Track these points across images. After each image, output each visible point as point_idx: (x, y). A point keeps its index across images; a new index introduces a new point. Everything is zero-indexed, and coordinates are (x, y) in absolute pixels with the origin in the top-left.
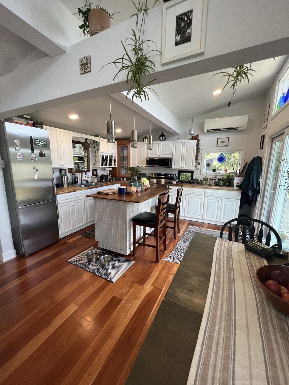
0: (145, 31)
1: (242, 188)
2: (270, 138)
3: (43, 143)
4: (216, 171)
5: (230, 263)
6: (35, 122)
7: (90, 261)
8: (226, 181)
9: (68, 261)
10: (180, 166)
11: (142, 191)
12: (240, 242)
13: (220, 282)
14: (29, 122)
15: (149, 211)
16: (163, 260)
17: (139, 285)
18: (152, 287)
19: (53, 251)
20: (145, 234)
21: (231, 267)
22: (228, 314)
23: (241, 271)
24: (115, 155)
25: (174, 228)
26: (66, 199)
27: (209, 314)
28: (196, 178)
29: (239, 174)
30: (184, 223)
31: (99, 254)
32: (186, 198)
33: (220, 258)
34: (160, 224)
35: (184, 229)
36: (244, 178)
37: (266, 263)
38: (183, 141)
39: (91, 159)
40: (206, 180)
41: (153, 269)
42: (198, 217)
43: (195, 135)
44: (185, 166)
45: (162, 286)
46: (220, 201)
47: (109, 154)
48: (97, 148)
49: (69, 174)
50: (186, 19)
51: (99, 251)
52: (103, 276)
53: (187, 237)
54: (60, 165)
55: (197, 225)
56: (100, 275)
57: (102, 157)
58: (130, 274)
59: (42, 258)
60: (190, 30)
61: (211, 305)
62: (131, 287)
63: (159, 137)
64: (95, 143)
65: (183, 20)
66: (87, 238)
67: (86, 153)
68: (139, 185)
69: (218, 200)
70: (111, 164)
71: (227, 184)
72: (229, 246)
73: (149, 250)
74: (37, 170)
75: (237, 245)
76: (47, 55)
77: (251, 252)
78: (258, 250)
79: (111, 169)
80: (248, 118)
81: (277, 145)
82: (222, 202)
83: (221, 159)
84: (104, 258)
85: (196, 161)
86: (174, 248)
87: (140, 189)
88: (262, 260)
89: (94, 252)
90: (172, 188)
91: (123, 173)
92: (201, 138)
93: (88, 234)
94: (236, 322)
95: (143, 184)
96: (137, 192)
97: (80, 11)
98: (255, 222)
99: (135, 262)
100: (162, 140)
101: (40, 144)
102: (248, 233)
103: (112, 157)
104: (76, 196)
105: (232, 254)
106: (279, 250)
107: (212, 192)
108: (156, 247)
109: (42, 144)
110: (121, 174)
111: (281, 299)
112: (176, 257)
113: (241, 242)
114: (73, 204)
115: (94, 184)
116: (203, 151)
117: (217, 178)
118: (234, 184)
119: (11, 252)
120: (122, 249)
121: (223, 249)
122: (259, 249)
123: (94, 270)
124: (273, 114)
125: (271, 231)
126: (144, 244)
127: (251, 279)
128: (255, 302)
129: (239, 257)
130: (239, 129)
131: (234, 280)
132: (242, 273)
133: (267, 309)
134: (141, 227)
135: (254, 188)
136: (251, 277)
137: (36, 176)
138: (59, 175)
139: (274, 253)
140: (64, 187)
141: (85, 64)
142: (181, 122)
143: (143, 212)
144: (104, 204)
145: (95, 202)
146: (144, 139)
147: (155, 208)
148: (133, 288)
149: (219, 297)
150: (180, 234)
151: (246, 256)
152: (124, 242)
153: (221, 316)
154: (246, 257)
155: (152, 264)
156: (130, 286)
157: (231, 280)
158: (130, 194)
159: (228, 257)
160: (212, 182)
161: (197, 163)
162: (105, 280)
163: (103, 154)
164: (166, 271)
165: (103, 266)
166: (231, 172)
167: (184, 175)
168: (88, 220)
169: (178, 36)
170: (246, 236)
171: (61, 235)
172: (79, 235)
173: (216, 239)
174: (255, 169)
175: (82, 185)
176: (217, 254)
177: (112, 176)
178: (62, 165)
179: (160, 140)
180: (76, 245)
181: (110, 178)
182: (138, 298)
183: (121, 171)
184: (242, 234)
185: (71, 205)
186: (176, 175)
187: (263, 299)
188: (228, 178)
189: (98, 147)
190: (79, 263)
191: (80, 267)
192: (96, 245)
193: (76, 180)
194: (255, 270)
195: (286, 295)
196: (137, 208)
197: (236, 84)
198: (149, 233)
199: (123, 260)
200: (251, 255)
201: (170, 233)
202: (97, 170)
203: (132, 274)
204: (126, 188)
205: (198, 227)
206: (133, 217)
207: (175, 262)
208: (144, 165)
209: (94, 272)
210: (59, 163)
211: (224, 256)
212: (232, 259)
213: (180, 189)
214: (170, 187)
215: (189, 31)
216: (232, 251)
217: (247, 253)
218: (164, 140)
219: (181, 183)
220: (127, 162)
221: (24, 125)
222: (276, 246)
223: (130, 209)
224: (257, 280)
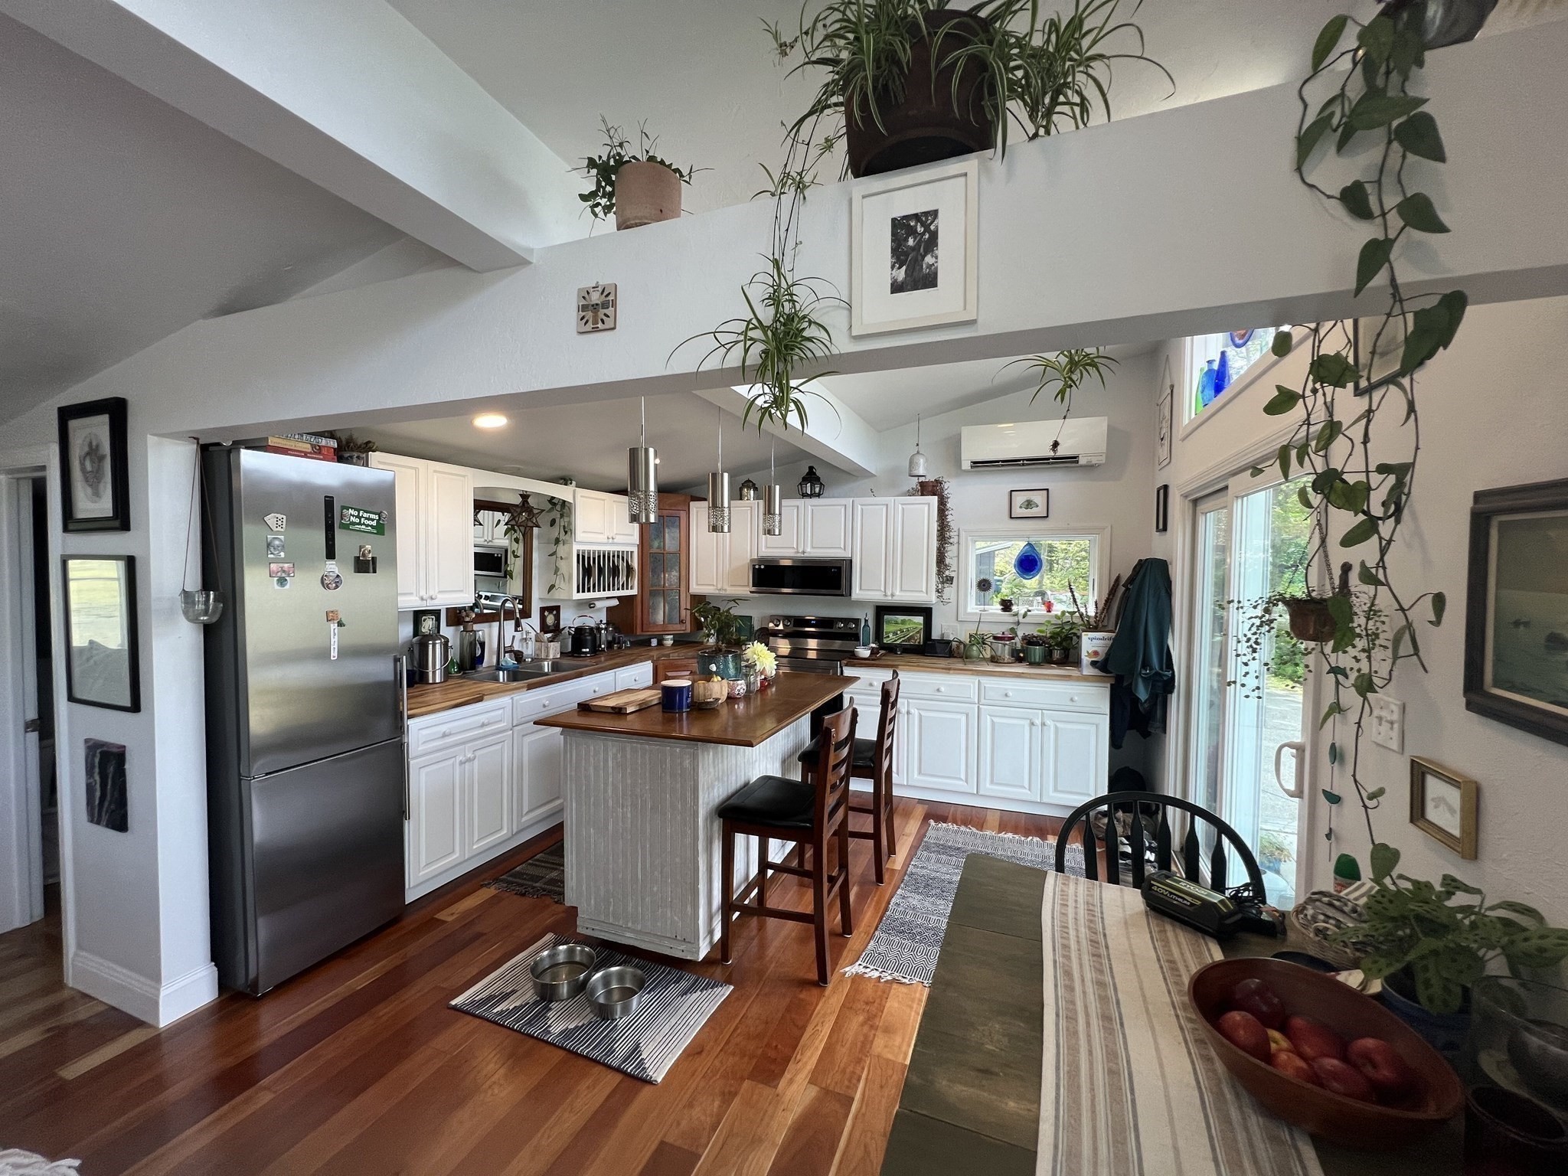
0: (801, 243)
1: (1111, 673)
2: (1186, 497)
3: (373, 520)
4: (1014, 608)
5: (1101, 964)
6: (344, 442)
7: (547, 995)
8: (1051, 646)
9: (453, 1003)
10: (883, 589)
11: (747, 697)
12: (1126, 884)
13: (1076, 1033)
14: (323, 442)
15: (775, 771)
16: (842, 971)
17: (761, 1086)
18: (813, 1092)
19: (380, 964)
20: (764, 864)
21: (1108, 979)
22: (1115, 1141)
23: (1141, 989)
24: (630, 549)
25: (876, 836)
26: (444, 735)
27: (1056, 1147)
28: (943, 635)
29: (1096, 617)
30: (907, 814)
31: (583, 966)
32: (912, 711)
33: (1066, 947)
34: (829, 822)
35: (911, 839)
36: (1113, 635)
37: (1218, 955)
38: (890, 500)
39: (539, 566)
40: (979, 643)
41: (810, 1012)
42: (960, 785)
43: (931, 478)
44: (901, 590)
45: (850, 1081)
46: (1038, 722)
47: (607, 548)
48: (562, 524)
49: (452, 628)
50: (920, 229)
51: (582, 951)
52: (609, 1060)
53: (924, 872)
54: (422, 599)
55: (959, 816)
56: (595, 1054)
57: (583, 557)
58: (716, 1041)
59: (336, 995)
60: (934, 260)
61: (1057, 1117)
62: (728, 1097)
63: (800, 484)
64: (558, 507)
65: (912, 231)
66: (523, 895)
67: (518, 543)
68: (736, 669)
69: (1031, 717)
70: (614, 585)
71: (1057, 655)
72: (1091, 901)
73: (782, 935)
74: (340, 624)
75: (1119, 893)
76: (452, 263)
77: (1166, 919)
78: (1188, 908)
79: (616, 602)
80: (1108, 426)
81: (1209, 524)
82: (1043, 724)
83: (1028, 564)
84: (606, 981)
85: (940, 573)
86: (881, 918)
87: (741, 686)
88: (1207, 945)
89: (561, 958)
90: (856, 679)
91: (660, 618)
92: (953, 489)
93: (525, 879)
94: (1145, 1165)
95: (752, 666)
96: (731, 699)
97: (592, 163)
98: (1170, 809)
99: (732, 987)
100: (811, 496)
101: (360, 524)
102: (1150, 843)
103: (619, 555)
104: (483, 718)
105: (1104, 929)
106: (1256, 904)
107: (1006, 689)
108: (814, 919)
109: (367, 526)
110: (655, 624)
111: (1269, 1068)
112: (891, 956)
113: (1130, 879)
114: (470, 755)
115: (546, 667)
116: (963, 534)
117: (1020, 634)
118: (1083, 657)
119: (196, 977)
120: (678, 938)
121: (1071, 911)
122: (1192, 905)
123: (567, 1034)
124: (1186, 421)
125: (1223, 836)
126: (761, 910)
127: (1177, 1016)
128: (1196, 1093)
129: (1128, 938)
130: (1082, 461)
131: (1122, 1024)
132: (1144, 996)
133: (1234, 1114)
134: (748, 838)
135: (1154, 672)
136: (1174, 1008)
137: (336, 646)
138: (411, 634)
139: (1239, 916)
140: (431, 681)
141: (597, 305)
142: (880, 432)
143: (754, 776)
144: (606, 751)
145: (571, 744)
146: (741, 490)
147: (800, 759)
148: (737, 1100)
149: (1079, 1087)
150: (898, 861)
151: (1151, 932)
152: (689, 909)
153: (1095, 1149)
154: (1152, 938)
155: (801, 991)
156: (723, 1094)
157: (1111, 1021)
158: (708, 707)
159: (1094, 942)
160: (1003, 649)
161: (942, 578)
162: (619, 1077)
163: (586, 548)
164: (861, 1018)
165: (604, 1013)
166: (1068, 612)
167: (897, 623)
168: (524, 819)
169: (899, 268)
170: (1143, 855)
171: (414, 887)
172: (486, 885)
173: (1043, 875)
174: (1151, 604)
175: (501, 673)
176: (1053, 935)
177: (617, 629)
178: (432, 598)
179: (804, 495)
180: (478, 928)
181: (610, 638)
182: (761, 1141)
183: (655, 608)
184: (1129, 850)
185: (461, 758)
186: (866, 625)
187: (1220, 1081)
188: (1058, 634)
189: (570, 523)
190: (498, 1009)
191: (506, 1027)
192: (566, 925)
193: (479, 653)
194: (1186, 980)
195: (1283, 1056)
196: (734, 762)
197: (1068, 390)
198: (779, 862)
199: (683, 984)
200: (1169, 928)
201: (861, 854)
202: (557, 608)
203: (727, 1043)
204: (692, 685)
205: (963, 828)
206: (721, 798)
207: (889, 978)
208: (744, 587)
209: (568, 1044)
210: (418, 591)
211: (1078, 937)
212: (1107, 947)
213: (893, 684)
214: (848, 672)
215: (929, 259)
216: (1102, 918)
217: (1153, 922)
218: (819, 495)
219: (888, 653)
220: (675, 573)
221: (305, 455)
222: (1245, 890)
223: (711, 770)
224: (1194, 1017)
